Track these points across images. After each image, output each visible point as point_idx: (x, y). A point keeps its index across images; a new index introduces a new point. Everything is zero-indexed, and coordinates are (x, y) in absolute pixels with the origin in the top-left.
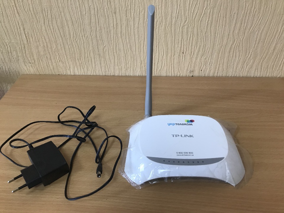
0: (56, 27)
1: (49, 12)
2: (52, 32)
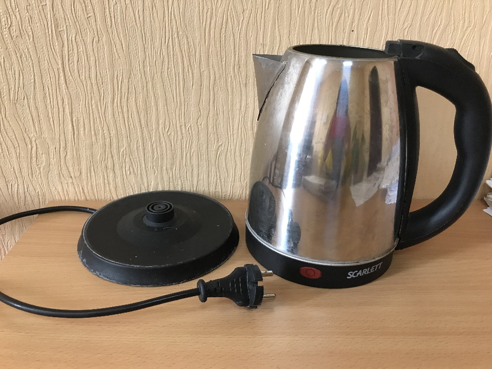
0: (134, 109)
1: (126, 81)
2: (124, 117)
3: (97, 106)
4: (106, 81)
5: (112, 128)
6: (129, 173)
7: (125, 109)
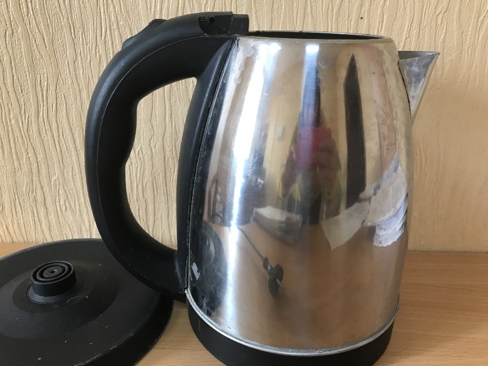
0: (66, 126)
1: (52, 88)
2: (53, 136)
3: (17, 120)
4: (26, 87)
5: (39, 150)
6: (64, 209)
7: (54, 126)
